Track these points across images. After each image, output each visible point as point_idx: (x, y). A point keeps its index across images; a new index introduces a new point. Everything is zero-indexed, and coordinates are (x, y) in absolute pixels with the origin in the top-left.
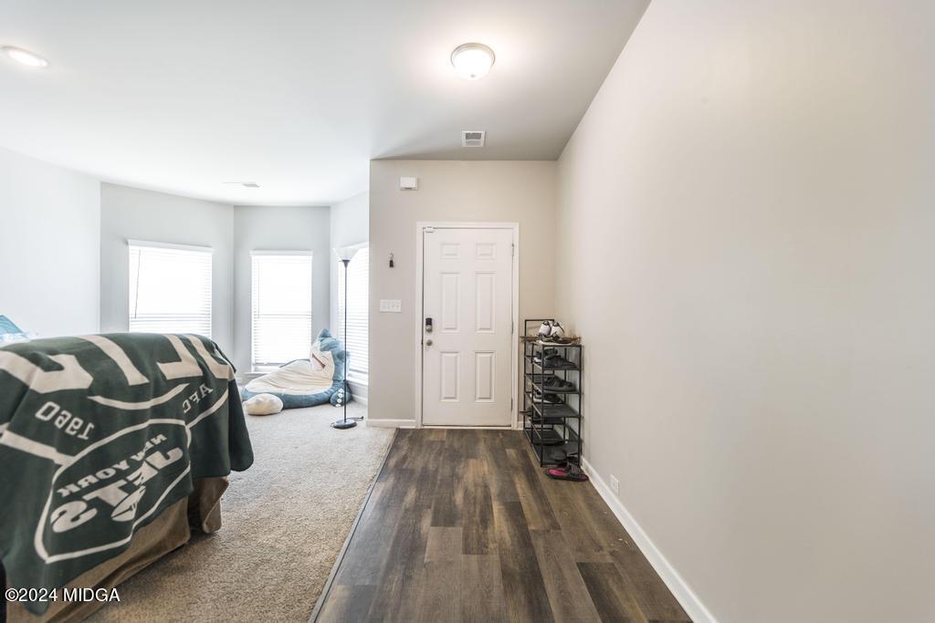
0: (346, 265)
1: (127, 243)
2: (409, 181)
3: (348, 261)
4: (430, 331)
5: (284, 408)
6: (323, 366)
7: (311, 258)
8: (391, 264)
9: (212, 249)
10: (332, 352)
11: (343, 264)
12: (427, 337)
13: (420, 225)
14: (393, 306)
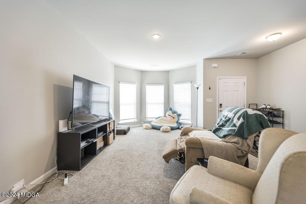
0: (198, 89)
1: (119, 83)
2: (216, 65)
3: (198, 88)
4: (221, 107)
5: (171, 130)
6: (174, 118)
7: (164, 86)
8: (210, 88)
9: (136, 84)
10: (177, 114)
11: (197, 89)
12: (220, 109)
13: (218, 78)
14: (210, 100)
